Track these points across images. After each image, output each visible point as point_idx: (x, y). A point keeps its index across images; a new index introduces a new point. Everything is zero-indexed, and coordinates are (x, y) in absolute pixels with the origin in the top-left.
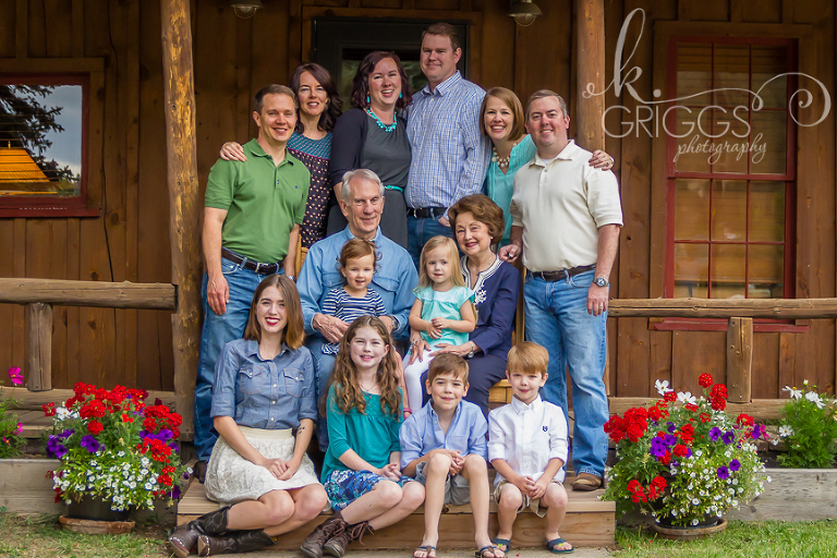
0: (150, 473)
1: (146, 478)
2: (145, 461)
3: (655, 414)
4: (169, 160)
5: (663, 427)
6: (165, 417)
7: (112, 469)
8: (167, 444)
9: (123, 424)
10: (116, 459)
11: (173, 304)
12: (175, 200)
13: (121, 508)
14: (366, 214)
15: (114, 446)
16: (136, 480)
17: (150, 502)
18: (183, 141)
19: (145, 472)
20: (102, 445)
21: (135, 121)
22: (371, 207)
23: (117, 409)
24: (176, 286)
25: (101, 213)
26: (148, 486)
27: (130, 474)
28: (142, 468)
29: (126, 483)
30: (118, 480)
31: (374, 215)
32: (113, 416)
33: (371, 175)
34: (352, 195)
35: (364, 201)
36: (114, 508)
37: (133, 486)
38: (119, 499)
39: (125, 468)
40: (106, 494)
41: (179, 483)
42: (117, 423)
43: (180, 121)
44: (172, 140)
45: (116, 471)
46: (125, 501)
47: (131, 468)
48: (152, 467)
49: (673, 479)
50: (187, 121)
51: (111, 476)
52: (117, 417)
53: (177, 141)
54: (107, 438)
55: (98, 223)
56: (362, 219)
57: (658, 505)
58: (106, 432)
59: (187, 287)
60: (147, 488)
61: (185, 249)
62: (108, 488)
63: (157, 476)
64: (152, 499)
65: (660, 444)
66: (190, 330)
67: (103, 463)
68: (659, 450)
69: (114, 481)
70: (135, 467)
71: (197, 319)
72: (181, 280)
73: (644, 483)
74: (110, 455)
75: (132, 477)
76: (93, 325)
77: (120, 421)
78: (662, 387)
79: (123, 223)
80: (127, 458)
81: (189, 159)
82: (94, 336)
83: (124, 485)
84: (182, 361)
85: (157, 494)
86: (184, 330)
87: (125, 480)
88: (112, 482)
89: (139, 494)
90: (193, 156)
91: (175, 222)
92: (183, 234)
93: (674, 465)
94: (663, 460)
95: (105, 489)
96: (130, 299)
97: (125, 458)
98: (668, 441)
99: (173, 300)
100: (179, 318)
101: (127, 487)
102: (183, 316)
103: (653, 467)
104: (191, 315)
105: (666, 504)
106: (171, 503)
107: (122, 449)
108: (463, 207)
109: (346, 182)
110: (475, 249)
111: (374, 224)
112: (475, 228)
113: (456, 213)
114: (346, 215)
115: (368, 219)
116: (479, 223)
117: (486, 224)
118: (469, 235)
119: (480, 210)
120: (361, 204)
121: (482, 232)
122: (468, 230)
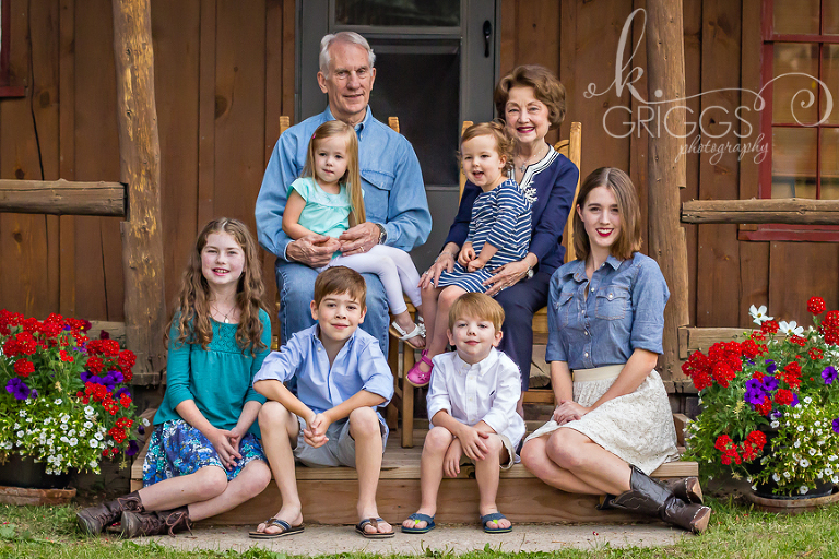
0: (96, 427)
1: (90, 434)
2: (89, 411)
3: (749, 350)
4: (115, 22)
5: (760, 366)
6: (113, 354)
7: (47, 421)
8: (117, 390)
9: (60, 364)
10: (51, 408)
11: (122, 208)
12: (123, 74)
13: (58, 473)
14: (351, 89)
15: (48, 391)
16: (77, 435)
17: (94, 464)
19: (88, 425)
20: (34, 391)
22: (356, 81)
23: (53, 343)
24: (126, 186)
25: (27, 92)
26: (93, 443)
27: (70, 427)
28: (85, 420)
29: (64, 439)
30: (53, 436)
31: (360, 91)
32: (46, 353)
33: (358, 38)
34: (332, 65)
35: (348, 72)
36: (49, 472)
37: (73, 442)
38: (56, 460)
39: (63, 420)
40: (39, 454)
41: (134, 438)
42: (52, 363)
45: (52, 424)
46: (63, 463)
47: (71, 420)
48: (99, 419)
49: (775, 433)
51: (44, 430)
52: (53, 354)
54: (39, 381)
55: (24, 104)
56: (345, 96)
57: (755, 468)
58: (38, 374)
59: (140, 186)
60: (92, 446)
61: (137, 138)
62: (41, 446)
63: (104, 430)
64: (97, 459)
65: (757, 389)
66: (145, 241)
67: (35, 413)
68: (757, 396)
69: (49, 437)
70: (76, 419)
71: (153, 228)
72: (131, 177)
73: (737, 439)
74: (43, 403)
75: (73, 431)
76: (18, 236)
77: (57, 359)
78: (759, 314)
79: (55, 105)
80: (65, 407)
81: (141, 19)
82: (19, 251)
83: (61, 442)
84: (134, 281)
85: (104, 454)
86: (136, 242)
87: (63, 435)
88: (47, 438)
89: (81, 453)
90: (145, 16)
91: (123, 102)
92: (135, 118)
93: (776, 416)
94: (761, 410)
95: (37, 448)
96: (67, 202)
97: (62, 407)
98: (767, 384)
99: (122, 203)
100: (131, 226)
101: (66, 444)
102: (134, 224)
103: (748, 418)
104: (146, 222)
105: (765, 466)
106: (123, 465)
107: (59, 395)
108: (522, 80)
109: (325, 48)
110: (530, 137)
111: (361, 103)
112: (534, 109)
113: (510, 85)
114: (325, 91)
115: (354, 96)
116: (540, 103)
117: (548, 106)
118: (526, 117)
119: (544, 87)
120: (344, 77)
121: (541, 116)
122: (524, 110)
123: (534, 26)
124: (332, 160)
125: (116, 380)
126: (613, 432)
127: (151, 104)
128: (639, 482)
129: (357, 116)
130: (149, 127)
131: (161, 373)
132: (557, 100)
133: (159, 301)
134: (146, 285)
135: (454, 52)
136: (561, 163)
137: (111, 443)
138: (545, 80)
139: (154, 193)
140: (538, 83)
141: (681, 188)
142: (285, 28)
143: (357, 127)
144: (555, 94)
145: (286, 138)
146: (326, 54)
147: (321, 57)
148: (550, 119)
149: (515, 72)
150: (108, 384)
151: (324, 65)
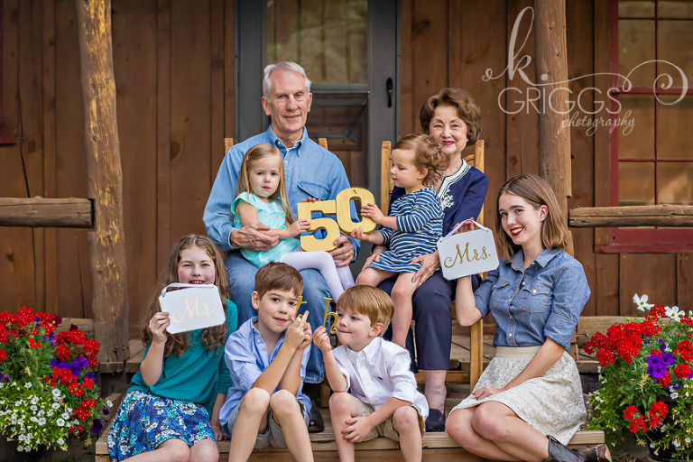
0: (62, 408)
1: (58, 414)
2: (56, 393)
3: (647, 331)
4: (82, 60)
6: (80, 343)
7: (18, 404)
8: (82, 374)
9: (30, 351)
10: (22, 391)
11: (89, 220)
12: (89, 105)
13: (28, 449)
15: (20, 377)
16: (45, 416)
17: (61, 441)
18: (97, 38)
19: (56, 406)
20: (6, 376)
21: (51, 43)
22: (294, 103)
23: (23, 333)
24: (92, 201)
25: (18, 140)
26: (60, 422)
27: (39, 408)
28: (52, 401)
29: (33, 419)
30: (24, 417)
31: (298, 112)
32: (18, 342)
35: (286, 96)
36: (20, 449)
37: (42, 422)
38: (26, 439)
39: (33, 402)
40: (11, 433)
41: (98, 417)
42: (23, 350)
43: (93, 17)
44: (84, 37)
45: (22, 406)
46: (33, 441)
47: (40, 402)
48: (65, 401)
49: (674, 404)
50: (101, 17)
51: (15, 411)
52: (24, 342)
53: (90, 39)
54: (11, 367)
55: (15, 150)
56: (286, 117)
57: (656, 435)
58: (11, 361)
59: (105, 201)
60: (59, 425)
61: (101, 159)
62: (13, 426)
63: (70, 410)
64: (64, 437)
65: (658, 363)
66: (109, 249)
67: (7, 396)
68: (658, 370)
69: (19, 417)
70: (44, 401)
71: (116, 237)
72: (97, 193)
73: (641, 409)
74: (14, 386)
75: (42, 412)
76: (11, 257)
77: (27, 347)
78: (642, 302)
79: (40, 150)
80: (35, 390)
81: (105, 58)
82: (12, 269)
83: (31, 422)
84: (101, 284)
85: (71, 431)
86: (102, 249)
87: (32, 415)
88: (18, 418)
89: (50, 432)
90: (108, 55)
91: (90, 129)
92: (100, 142)
93: (674, 388)
94: (663, 382)
95: (9, 427)
96: (41, 216)
97: (32, 391)
98: (665, 360)
99: (89, 215)
100: (97, 236)
101: (35, 424)
102: (100, 234)
103: (651, 390)
104: (110, 232)
105: (665, 433)
106: (88, 442)
107: (29, 379)
108: (447, 100)
109: (266, 76)
110: (451, 149)
111: (300, 123)
112: (456, 126)
113: (436, 104)
114: (268, 113)
115: (292, 117)
116: (461, 122)
117: (467, 124)
118: (448, 132)
119: (466, 107)
120: (283, 100)
121: (462, 132)
122: (447, 127)
123: (428, 82)
124: (269, 177)
125: (81, 365)
126: (535, 407)
127: (114, 130)
128: (556, 451)
129: (296, 135)
130: (112, 150)
131: (125, 362)
132: (476, 120)
133: (122, 300)
134: (111, 286)
135: (364, 104)
136: (473, 174)
137: (76, 422)
138: (467, 102)
139: (117, 206)
140: (462, 103)
141: (568, 197)
142: (226, 86)
143: (296, 145)
144: (474, 115)
145: (234, 153)
146: (267, 81)
147: (264, 83)
148: (468, 137)
149: (441, 93)
150: (75, 370)
151: (267, 91)
